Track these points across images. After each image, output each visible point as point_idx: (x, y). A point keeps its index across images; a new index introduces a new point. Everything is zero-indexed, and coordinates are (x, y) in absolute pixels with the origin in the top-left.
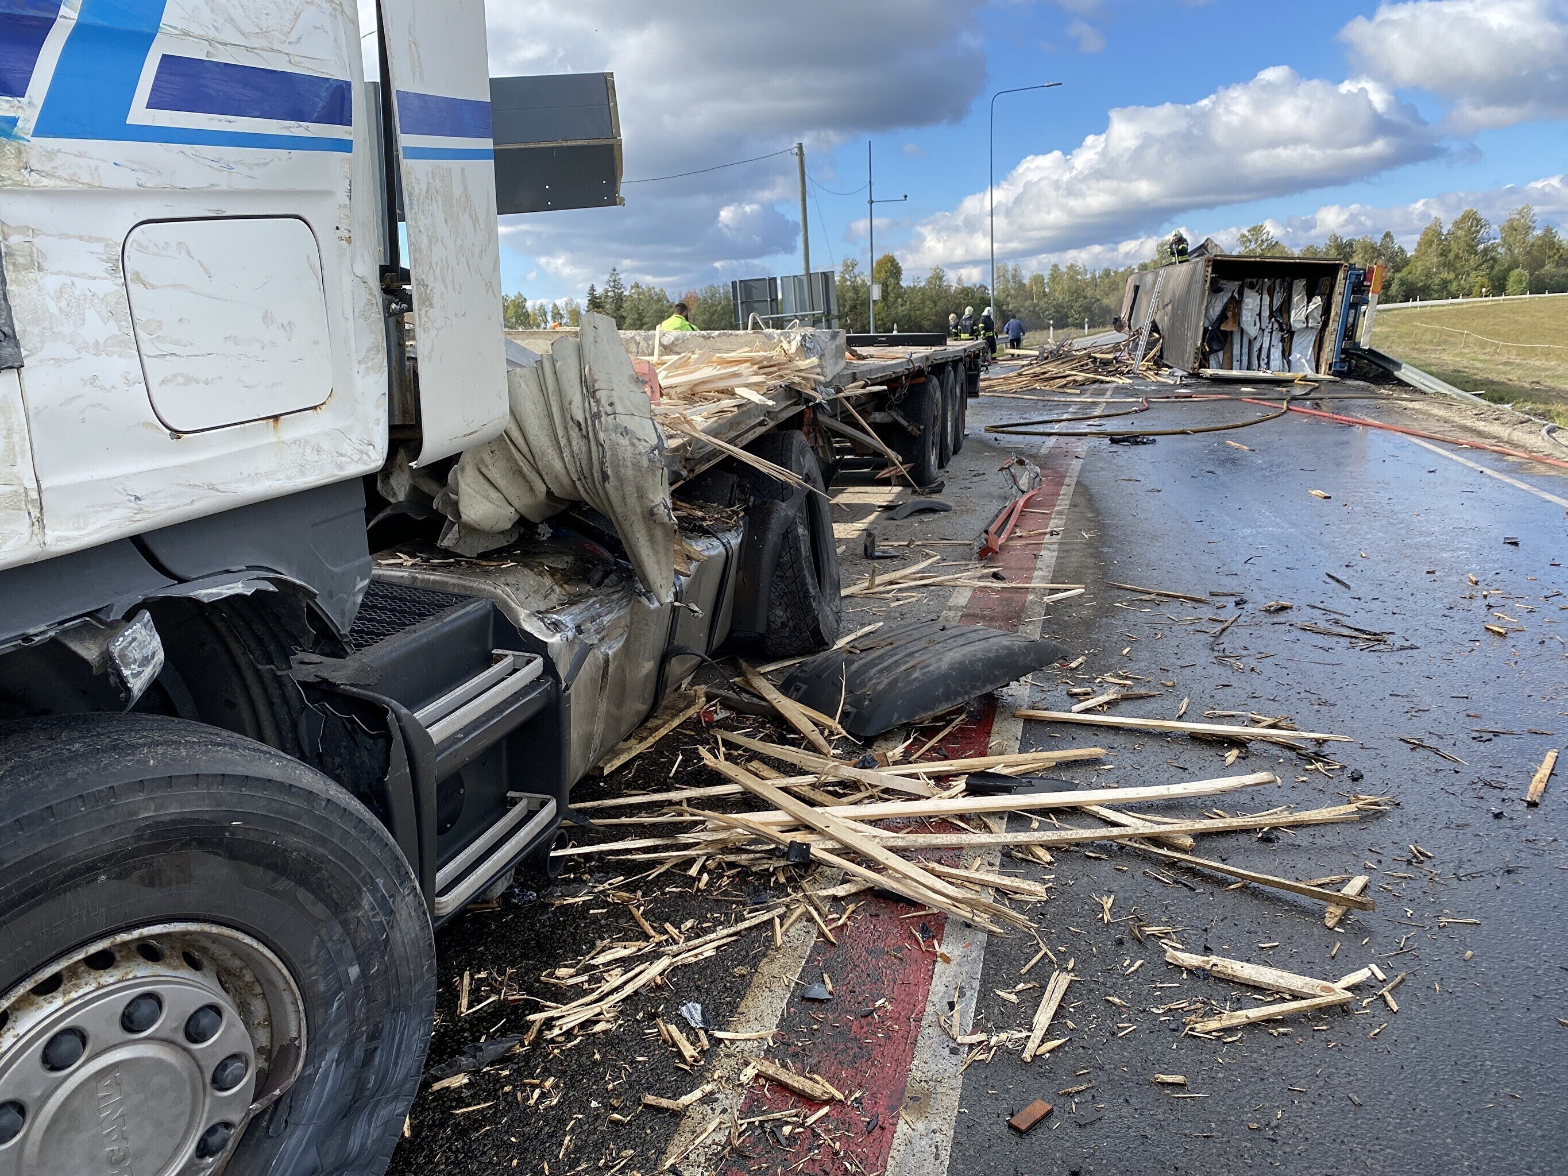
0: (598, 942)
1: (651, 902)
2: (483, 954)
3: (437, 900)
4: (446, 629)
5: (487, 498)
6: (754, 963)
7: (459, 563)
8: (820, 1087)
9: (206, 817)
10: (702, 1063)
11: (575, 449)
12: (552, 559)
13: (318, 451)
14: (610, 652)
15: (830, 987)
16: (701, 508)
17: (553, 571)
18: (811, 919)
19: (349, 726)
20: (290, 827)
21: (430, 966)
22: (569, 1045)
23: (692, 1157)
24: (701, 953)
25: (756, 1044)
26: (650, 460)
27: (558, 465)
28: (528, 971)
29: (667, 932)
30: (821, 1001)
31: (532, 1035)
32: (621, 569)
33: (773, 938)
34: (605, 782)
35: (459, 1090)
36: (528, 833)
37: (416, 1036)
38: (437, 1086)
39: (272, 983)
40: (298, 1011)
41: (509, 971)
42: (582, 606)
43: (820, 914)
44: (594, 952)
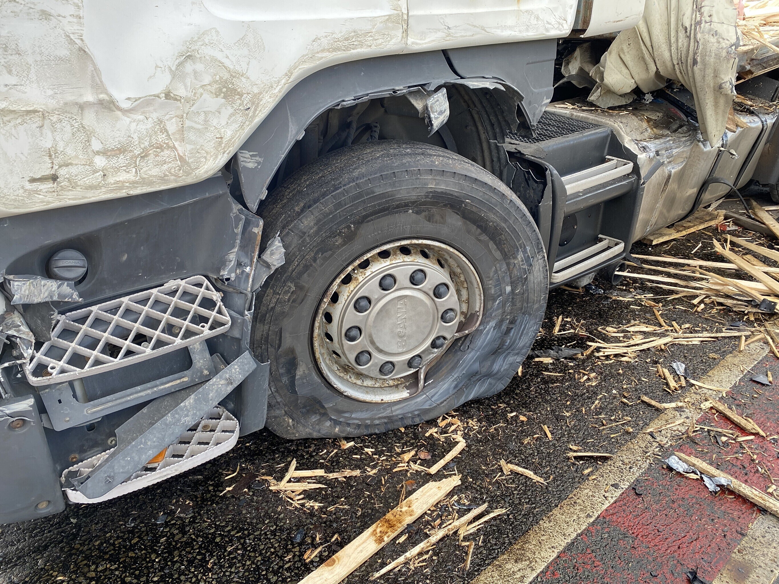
0: (632, 321)
1: (667, 310)
2: (570, 311)
3: (553, 274)
4: (584, 139)
5: (621, 72)
6: (724, 354)
7: (597, 110)
8: (750, 425)
9: (456, 194)
10: (680, 392)
11: (680, 44)
12: (649, 113)
13: (537, 18)
14: (673, 171)
15: (771, 379)
16: (751, 100)
17: (649, 120)
18: (767, 343)
19: (527, 175)
20: (491, 209)
21: (545, 297)
22: (607, 362)
23: (663, 432)
24: (691, 341)
25: (714, 393)
26: (727, 53)
27: (667, 55)
28: (592, 324)
29: (673, 326)
30: (763, 385)
31: (588, 352)
32: (690, 124)
33: (739, 346)
34: (652, 248)
35: (547, 364)
36: (606, 256)
37: (532, 329)
38: (537, 359)
39: (471, 283)
40: (481, 299)
41: (582, 321)
42: (662, 141)
43: (773, 341)
44: (629, 325)
